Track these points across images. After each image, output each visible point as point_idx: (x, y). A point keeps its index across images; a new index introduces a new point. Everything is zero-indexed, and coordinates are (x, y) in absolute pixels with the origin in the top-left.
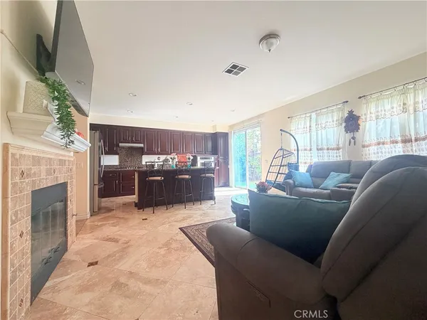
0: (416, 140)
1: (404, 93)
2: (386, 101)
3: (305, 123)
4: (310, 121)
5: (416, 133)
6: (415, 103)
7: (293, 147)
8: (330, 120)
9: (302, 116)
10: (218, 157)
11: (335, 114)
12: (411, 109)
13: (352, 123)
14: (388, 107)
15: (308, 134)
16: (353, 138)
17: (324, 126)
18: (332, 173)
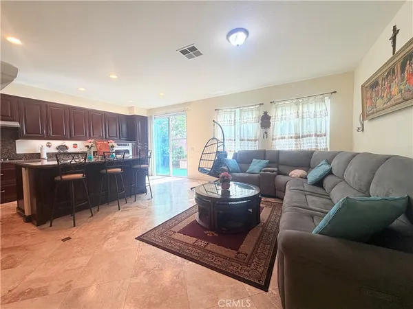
0: (302, 137)
1: (297, 104)
2: (287, 108)
3: (230, 117)
4: (235, 116)
5: (303, 132)
6: (303, 113)
7: (220, 137)
8: (251, 116)
9: (228, 110)
10: (137, 144)
11: (254, 112)
12: (300, 116)
13: (265, 121)
14: (288, 113)
15: (233, 127)
16: (266, 133)
17: (245, 121)
18: (254, 160)
